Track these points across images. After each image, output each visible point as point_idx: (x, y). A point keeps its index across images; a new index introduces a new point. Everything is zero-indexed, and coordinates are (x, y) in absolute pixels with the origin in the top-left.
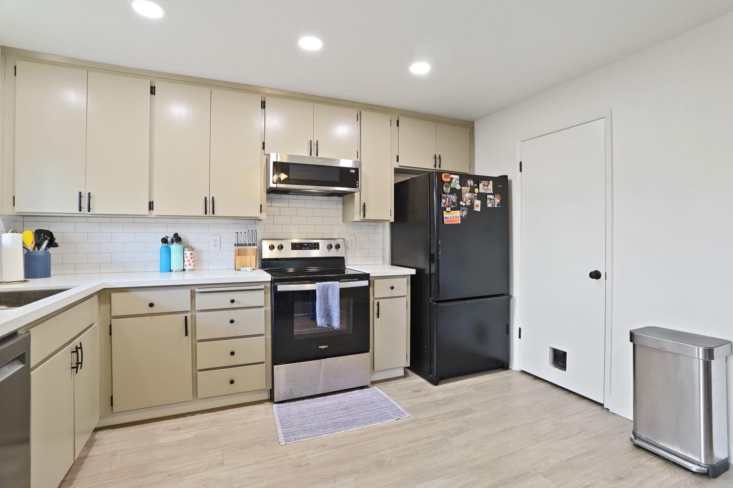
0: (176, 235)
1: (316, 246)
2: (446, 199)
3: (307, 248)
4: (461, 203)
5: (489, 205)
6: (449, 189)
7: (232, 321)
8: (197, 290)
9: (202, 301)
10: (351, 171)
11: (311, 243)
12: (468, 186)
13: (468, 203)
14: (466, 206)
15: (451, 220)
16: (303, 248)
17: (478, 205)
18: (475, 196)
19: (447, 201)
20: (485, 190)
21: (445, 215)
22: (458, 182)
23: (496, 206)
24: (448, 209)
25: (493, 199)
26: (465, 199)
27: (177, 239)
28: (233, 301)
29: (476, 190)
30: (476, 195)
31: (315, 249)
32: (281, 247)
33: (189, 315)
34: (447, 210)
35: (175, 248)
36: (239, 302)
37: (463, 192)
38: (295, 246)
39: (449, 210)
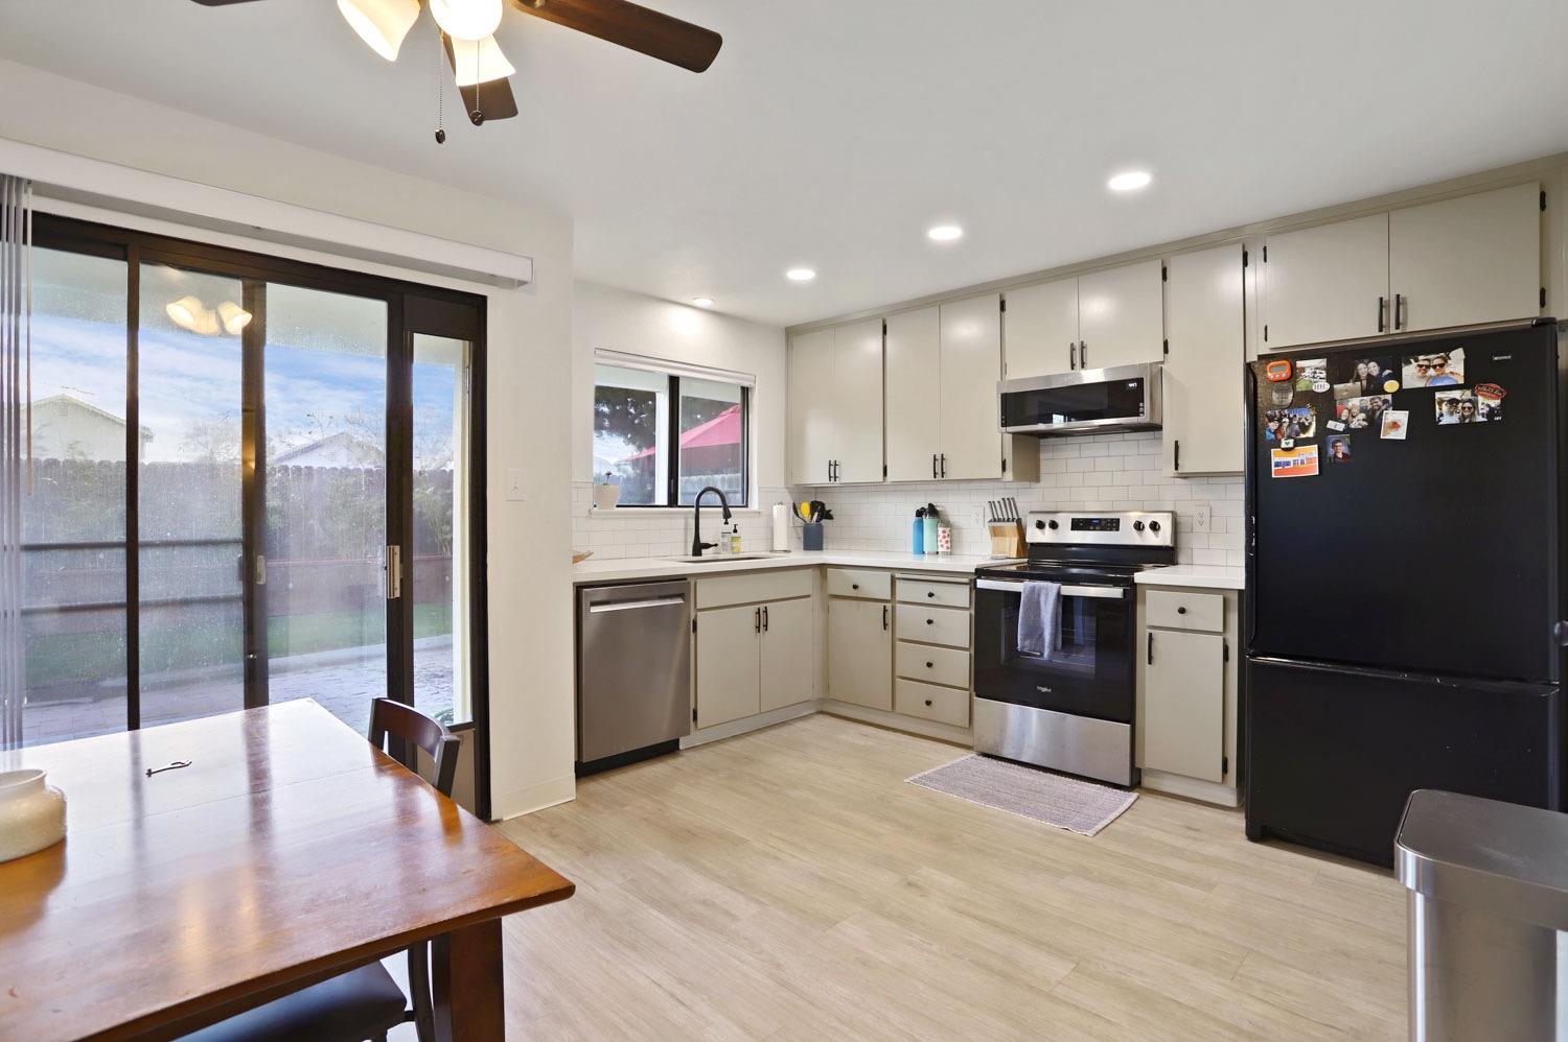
0: (931, 505)
1: (1112, 525)
2: (1280, 420)
3: (1097, 528)
4: (1331, 425)
5: (1448, 419)
6: (1291, 395)
7: (930, 622)
8: (898, 575)
9: (905, 591)
10: (1131, 385)
11: (1105, 520)
12: (1358, 378)
13: (1358, 422)
14: (1348, 430)
15: (1294, 468)
16: (1092, 528)
17: (1396, 424)
18: (1386, 401)
19: (1285, 425)
20: (1434, 378)
21: (1276, 456)
22: (1324, 375)
23: (1480, 419)
24: (1286, 443)
25: (1469, 401)
26: (1345, 413)
27: (932, 511)
28: (931, 595)
29: (1391, 386)
30: (1389, 397)
31: (1111, 530)
32: (1054, 525)
33: (889, 606)
34: (1283, 445)
35: (927, 521)
36: (939, 598)
37: (1337, 397)
38: (1078, 525)
39: (1291, 445)
